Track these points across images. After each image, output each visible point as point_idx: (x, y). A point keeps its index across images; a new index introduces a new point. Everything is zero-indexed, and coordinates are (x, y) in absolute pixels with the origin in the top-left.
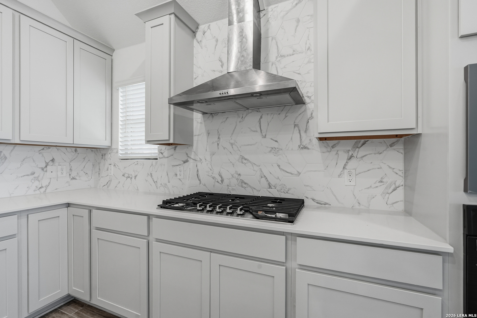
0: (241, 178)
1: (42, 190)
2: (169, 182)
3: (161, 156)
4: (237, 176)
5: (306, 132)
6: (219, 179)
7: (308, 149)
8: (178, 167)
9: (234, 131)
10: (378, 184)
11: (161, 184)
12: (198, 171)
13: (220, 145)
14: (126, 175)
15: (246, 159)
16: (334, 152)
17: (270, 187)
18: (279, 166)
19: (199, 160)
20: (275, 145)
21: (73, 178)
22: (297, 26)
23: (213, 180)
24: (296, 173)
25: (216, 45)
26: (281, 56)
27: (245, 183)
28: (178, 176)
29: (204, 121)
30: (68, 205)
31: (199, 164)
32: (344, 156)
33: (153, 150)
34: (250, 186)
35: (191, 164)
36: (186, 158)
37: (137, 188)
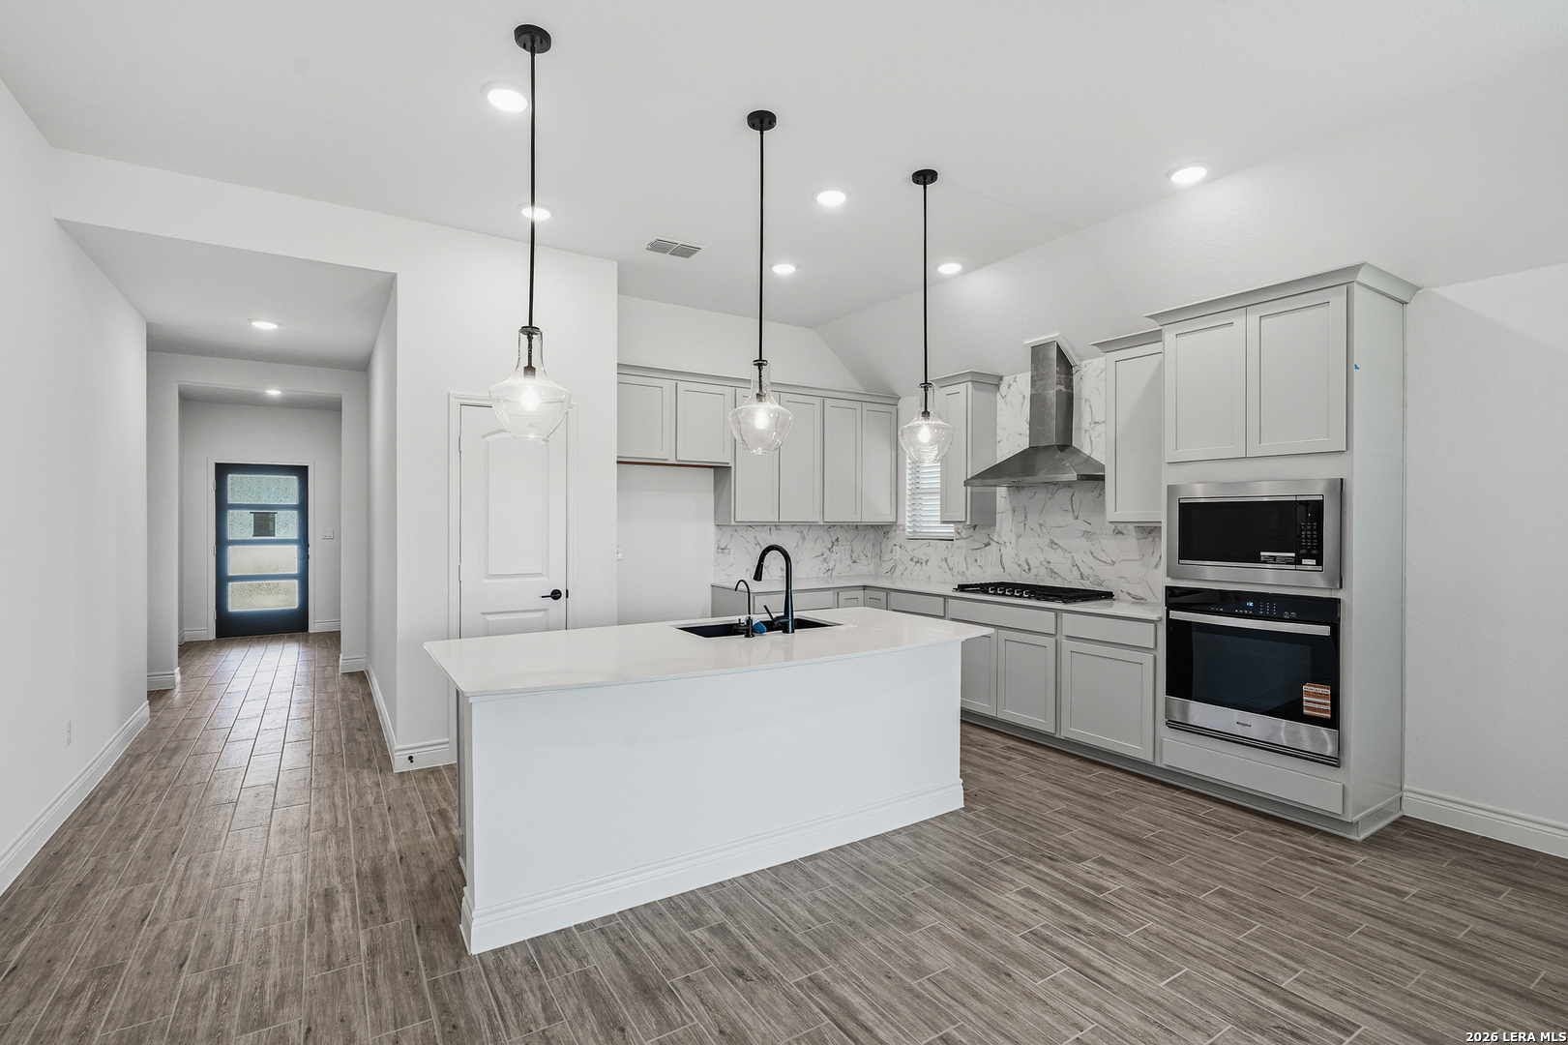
0: (1051, 566)
1: (830, 572)
2: (968, 569)
3: (958, 536)
4: (1046, 563)
6: (1026, 567)
7: (1124, 534)
8: (978, 551)
9: (1043, 509)
11: (958, 572)
12: (1001, 556)
13: (1027, 525)
14: (915, 560)
15: (1056, 544)
16: (1150, 539)
18: (1092, 553)
19: (1003, 542)
20: (1089, 528)
21: (855, 562)
23: (1020, 568)
24: (1110, 562)
27: (1055, 573)
28: (979, 562)
29: (1010, 496)
30: (865, 587)
31: (1003, 548)
33: (949, 530)
35: (993, 547)
36: (987, 540)
37: (928, 577)
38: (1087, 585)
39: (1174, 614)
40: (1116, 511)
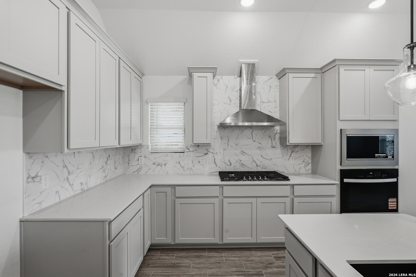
0: (242, 162)
2: (194, 167)
3: (187, 150)
4: (239, 161)
5: (274, 139)
6: (229, 164)
7: (275, 148)
8: (201, 157)
9: (237, 137)
10: (303, 163)
11: (187, 168)
12: (215, 159)
13: (229, 145)
14: (156, 164)
15: (244, 153)
16: (286, 150)
17: (257, 166)
18: (262, 156)
19: (215, 153)
20: (260, 145)
21: (116, 169)
22: (270, 89)
23: (225, 164)
24: (270, 159)
25: (226, 89)
26: (263, 102)
27: (244, 165)
28: (201, 163)
29: (219, 131)
31: (215, 155)
32: (290, 151)
34: (247, 167)
35: (210, 155)
36: (206, 152)
37: (167, 172)
38: (260, 169)
39: (346, 180)
40: (293, 139)
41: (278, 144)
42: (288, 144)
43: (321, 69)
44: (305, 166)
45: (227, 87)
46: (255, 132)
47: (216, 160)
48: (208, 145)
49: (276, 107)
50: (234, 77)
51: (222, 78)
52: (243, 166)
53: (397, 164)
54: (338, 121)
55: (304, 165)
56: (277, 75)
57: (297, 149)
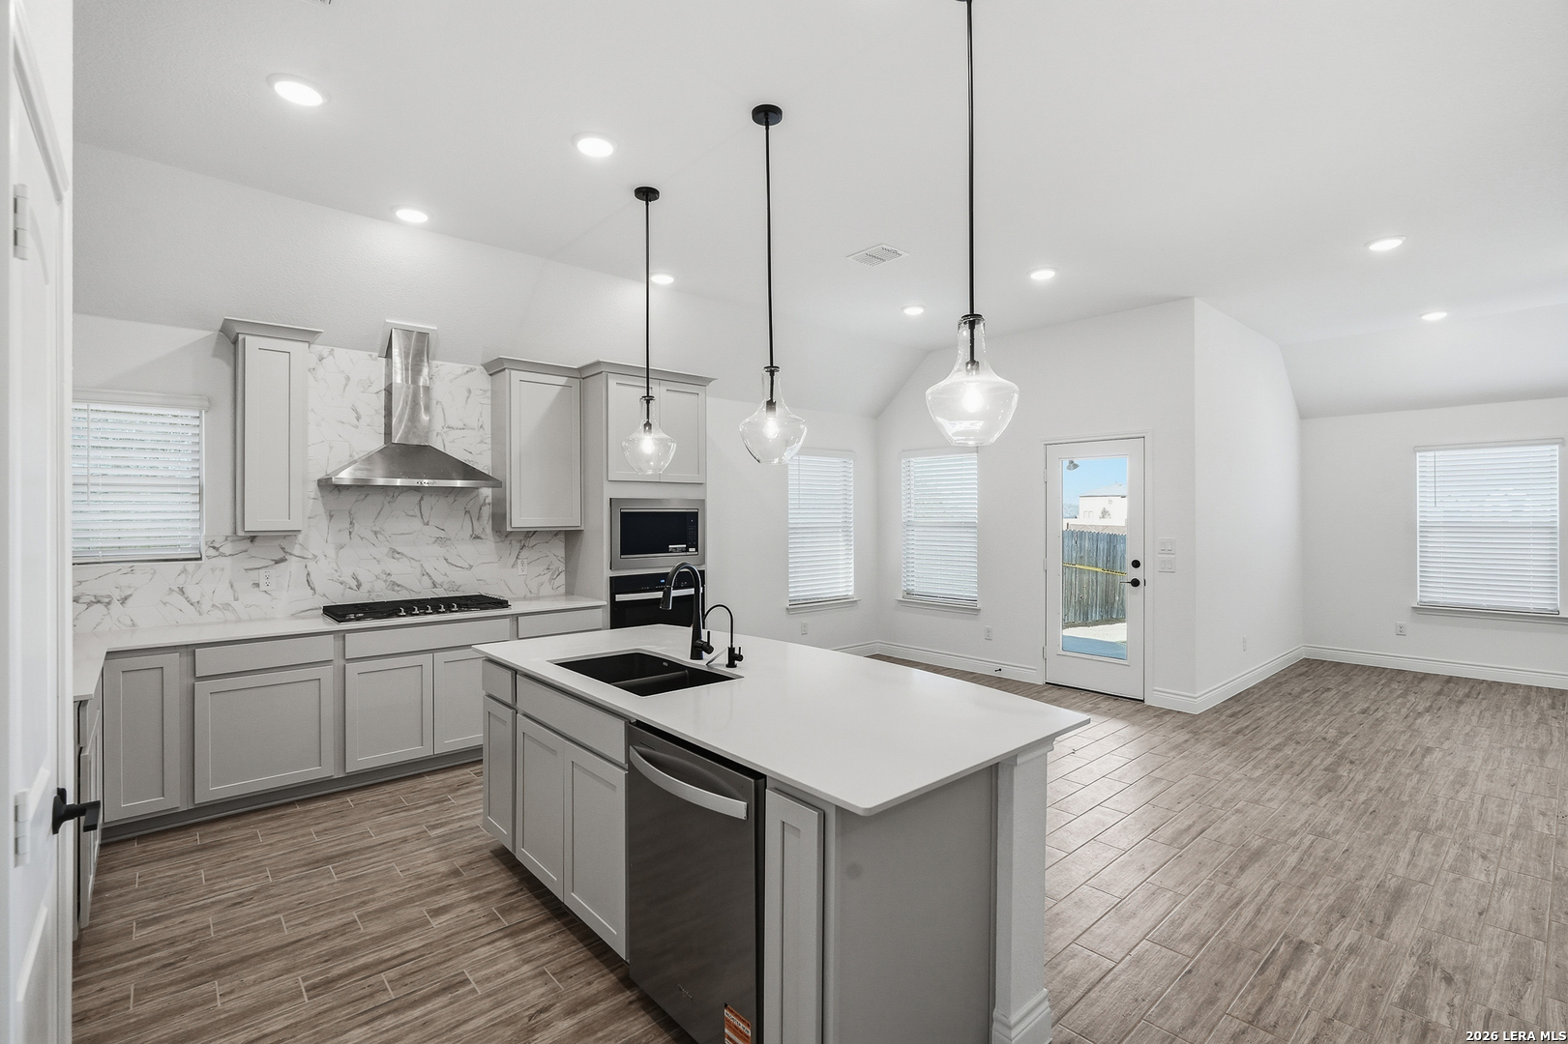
0: (392, 578)
2: (236, 599)
3: (212, 552)
4: (384, 576)
5: (478, 519)
6: (354, 584)
7: (481, 539)
8: (262, 571)
9: (379, 514)
10: (546, 572)
11: (213, 605)
12: (308, 574)
13: (353, 534)
15: (399, 553)
16: (507, 543)
17: (435, 586)
18: (446, 560)
19: (311, 556)
20: (442, 534)
22: (468, 398)
23: (342, 587)
24: (468, 566)
25: (346, 385)
26: (449, 427)
27: (398, 586)
28: (263, 587)
29: (322, 497)
31: (311, 564)
32: (516, 546)
34: (406, 589)
35: (293, 565)
36: (280, 555)
37: (130, 623)
38: (441, 593)
39: (620, 598)
40: (521, 517)
41: (489, 530)
42: (509, 529)
43: (580, 370)
44: (552, 579)
45: (348, 379)
46: (428, 501)
47: (313, 577)
48: (290, 535)
49: (482, 442)
50: (370, 355)
51: (331, 352)
52: (397, 588)
53: (703, 561)
54: (606, 483)
55: (548, 576)
56: (487, 366)
57: (532, 541)
